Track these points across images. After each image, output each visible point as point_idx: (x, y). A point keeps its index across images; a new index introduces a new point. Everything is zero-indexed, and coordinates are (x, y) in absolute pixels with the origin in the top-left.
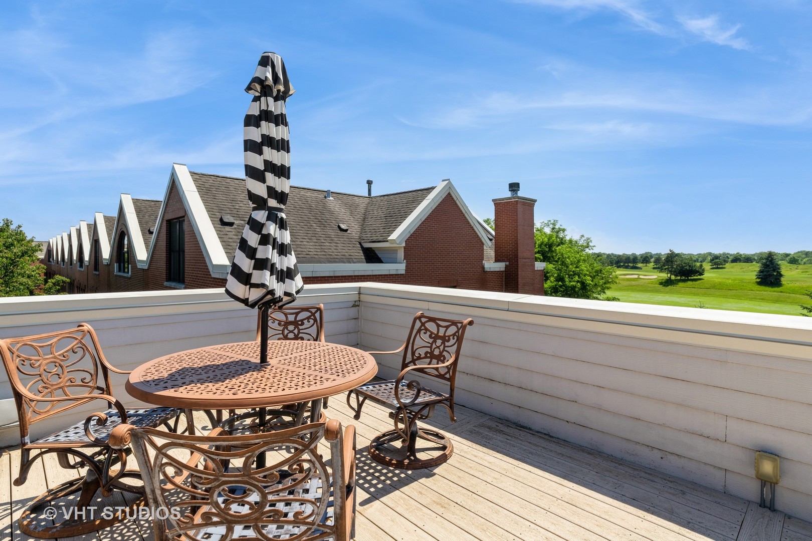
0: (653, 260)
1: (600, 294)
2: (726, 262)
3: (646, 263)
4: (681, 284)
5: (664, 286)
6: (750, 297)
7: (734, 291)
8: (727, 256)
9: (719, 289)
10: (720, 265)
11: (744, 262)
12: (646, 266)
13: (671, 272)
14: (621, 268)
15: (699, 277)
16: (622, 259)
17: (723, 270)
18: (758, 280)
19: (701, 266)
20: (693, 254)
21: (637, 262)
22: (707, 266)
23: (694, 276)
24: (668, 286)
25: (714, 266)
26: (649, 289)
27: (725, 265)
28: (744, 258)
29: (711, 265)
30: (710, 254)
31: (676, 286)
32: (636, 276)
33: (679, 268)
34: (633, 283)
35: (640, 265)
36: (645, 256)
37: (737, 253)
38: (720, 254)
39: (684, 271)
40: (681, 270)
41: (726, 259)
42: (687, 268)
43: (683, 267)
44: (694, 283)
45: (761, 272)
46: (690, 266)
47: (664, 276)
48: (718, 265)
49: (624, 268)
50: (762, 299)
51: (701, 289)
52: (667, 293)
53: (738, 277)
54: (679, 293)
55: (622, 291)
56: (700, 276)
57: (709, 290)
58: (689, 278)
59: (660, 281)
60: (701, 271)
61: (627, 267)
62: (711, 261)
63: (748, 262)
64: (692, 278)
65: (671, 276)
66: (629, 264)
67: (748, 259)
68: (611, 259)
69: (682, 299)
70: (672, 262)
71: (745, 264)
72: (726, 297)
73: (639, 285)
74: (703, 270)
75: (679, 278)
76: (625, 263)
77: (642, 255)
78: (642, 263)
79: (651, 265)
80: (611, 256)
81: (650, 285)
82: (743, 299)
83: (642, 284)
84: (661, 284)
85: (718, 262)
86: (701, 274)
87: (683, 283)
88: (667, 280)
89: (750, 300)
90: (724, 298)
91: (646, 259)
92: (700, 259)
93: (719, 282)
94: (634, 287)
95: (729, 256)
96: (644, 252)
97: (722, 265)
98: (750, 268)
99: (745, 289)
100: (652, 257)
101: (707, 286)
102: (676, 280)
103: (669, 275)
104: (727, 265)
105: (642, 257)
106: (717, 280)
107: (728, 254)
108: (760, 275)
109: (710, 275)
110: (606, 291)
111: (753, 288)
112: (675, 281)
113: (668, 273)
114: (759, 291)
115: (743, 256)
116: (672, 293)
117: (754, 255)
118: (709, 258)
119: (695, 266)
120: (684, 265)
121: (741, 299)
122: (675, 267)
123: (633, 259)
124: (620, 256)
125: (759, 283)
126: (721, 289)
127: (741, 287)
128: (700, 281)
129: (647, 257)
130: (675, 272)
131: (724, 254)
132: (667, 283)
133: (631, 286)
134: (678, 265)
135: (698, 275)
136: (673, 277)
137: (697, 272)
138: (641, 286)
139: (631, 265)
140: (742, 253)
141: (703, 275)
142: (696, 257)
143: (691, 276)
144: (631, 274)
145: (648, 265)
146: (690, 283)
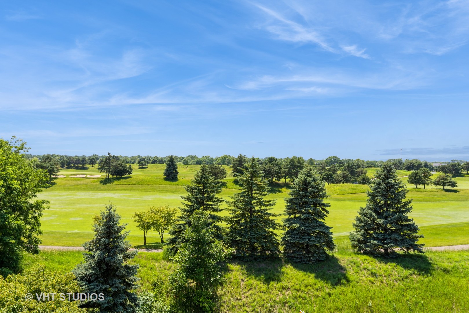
0: (98, 161)
1: (31, 198)
2: (148, 163)
3: (93, 164)
4: (116, 182)
5: (104, 184)
6: (160, 189)
7: (150, 186)
8: (149, 159)
9: (141, 185)
10: (144, 165)
11: (159, 163)
12: (93, 167)
13: (108, 172)
14: (72, 168)
15: (129, 176)
16: (72, 160)
17: (146, 169)
18: (165, 177)
19: (130, 166)
20: (128, 157)
21: (85, 164)
22: (135, 166)
23: (125, 175)
24: (106, 184)
25: (141, 167)
26: (92, 187)
27: (147, 165)
28: (159, 160)
29: (139, 166)
30: (139, 156)
31: (112, 184)
32: (84, 176)
33: (114, 168)
34: (79, 182)
35: (87, 166)
36: (92, 158)
37: (156, 157)
38: (145, 157)
39: (119, 171)
40: (116, 170)
41: (149, 161)
42: (121, 168)
43: (117, 167)
44: (125, 180)
45: (167, 170)
46: (122, 167)
47: (104, 175)
48: (143, 165)
49: (74, 169)
50: (167, 191)
51: (130, 185)
52: (105, 190)
53: (156, 174)
54: (114, 189)
55: (69, 190)
56: (130, 174)
57: (135, 185)
58: (122, 176)
59: (101, 180)
60: (130, 170)
61: (77, 168)
62: (139, 162)
63: (161, 163)
64: (124, 176)
65: (109, 175)
66: (79, 165)
67: (161, 161)
68: (63, 160)
69: (117, 194)
70: (110, 163)
71: (160, 164)
72: (145, 190)
73: (84, 184)
74: (132, 170)
75: (115, 176)
76: (75, 164)
77: (89, 158)
78: (89, 164)
79: (97, 166)
80: (64, 158)
81: (92, 184)
82: (156, 191)
83: (86, 183)
84: (101, 182)
85: (143, 163)
86: (130, 173)
87: (118, 181)
88: (106, 178)
89: (160, 192)
90: (144, 191)
91: (92, 161)
92: (132, 161)
93: (142, 179)
94: (79, 186)
95: (150, 158)
96: (92, 155)
97: (146, 165)
98: (162, 167)
99: (157, 184)
100: (97, 159)
101: (134, 182)
102: (113, 178)
103: (107, 174)
104: (149, 166)
105: (89, 159)
106: (141, 177)
107: (150, 157)
108: (166, 173)
109: (137, 173)
110: (37, 194)
111: (162, 183)
112: (111, 180)
113: (106, 173)
114: (165, 185)
115: (159, 159)
116: (108, 189)
117: (165, 158)
118: (138, 160)
119: (126, 166)
120: (118, 166)
121: (155, 192)
122: (112, 167)
123: (82, 160)
124: (71, 157)
125: (166, 179)
126: (143, 184)
127: (155, 183)
128: (129, 179)
129: (93, 159)
130: (112, 171)
131: (148, 157)
132: (106, 181)
133: (77, 185)
134: (114, 166)
135: (128, 174)
136: (111, 176)
137: (128, 171)
138: (86, 184)
139: (80, 166)
140: (158, 156)
141: (131, 173)
142: (130, 159)
143: (124, 175)
144: (80, 174)
145: (94, 166)
146: (122, 180)
